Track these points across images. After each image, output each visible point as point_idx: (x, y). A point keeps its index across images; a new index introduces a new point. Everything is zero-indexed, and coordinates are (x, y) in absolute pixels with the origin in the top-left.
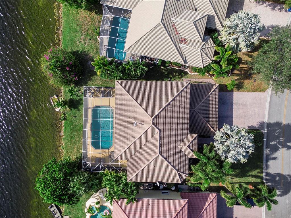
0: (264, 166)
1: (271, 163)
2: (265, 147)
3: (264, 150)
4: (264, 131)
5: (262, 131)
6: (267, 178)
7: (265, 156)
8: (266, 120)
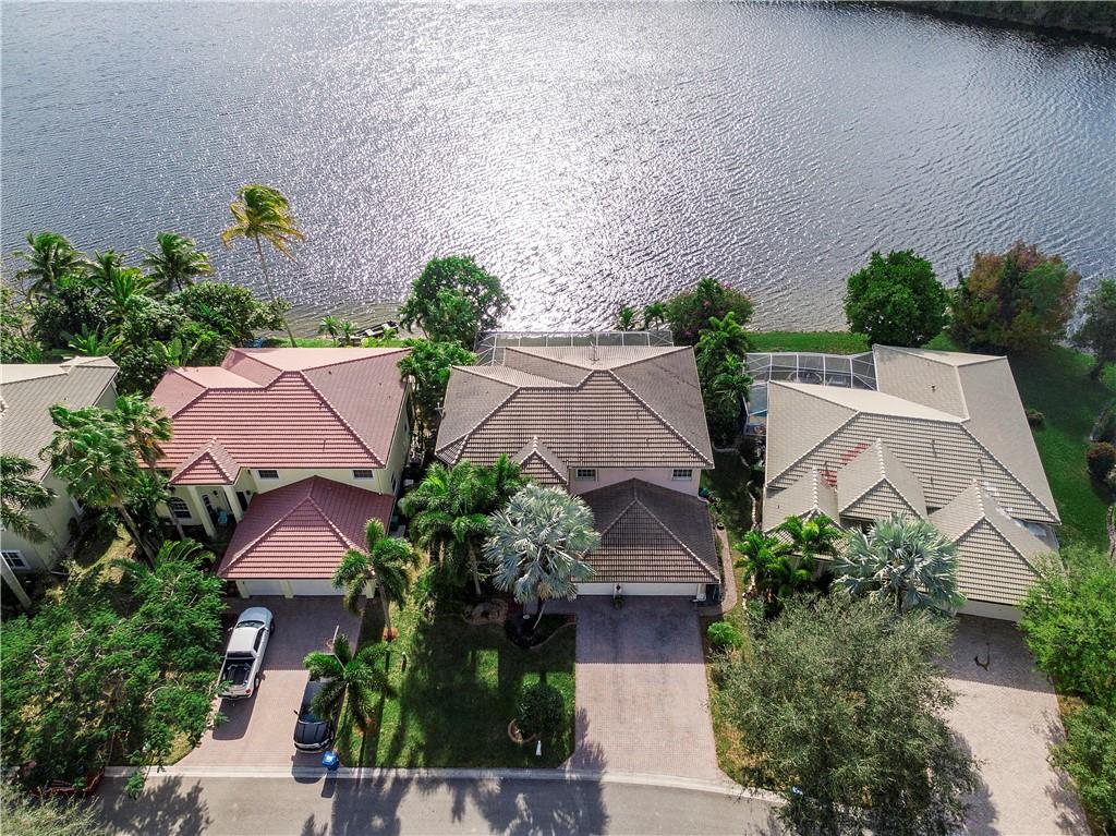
0: (434, 773)
1: (444, 796)
2: (507, 773)
3: (497, 772)
4: (568, 768)
5: (569, 763)
6: (388, 786)
7: (473, 773)
8: (609, 777)
